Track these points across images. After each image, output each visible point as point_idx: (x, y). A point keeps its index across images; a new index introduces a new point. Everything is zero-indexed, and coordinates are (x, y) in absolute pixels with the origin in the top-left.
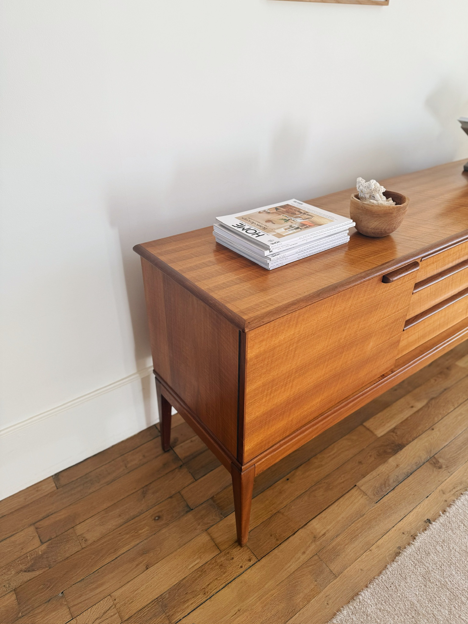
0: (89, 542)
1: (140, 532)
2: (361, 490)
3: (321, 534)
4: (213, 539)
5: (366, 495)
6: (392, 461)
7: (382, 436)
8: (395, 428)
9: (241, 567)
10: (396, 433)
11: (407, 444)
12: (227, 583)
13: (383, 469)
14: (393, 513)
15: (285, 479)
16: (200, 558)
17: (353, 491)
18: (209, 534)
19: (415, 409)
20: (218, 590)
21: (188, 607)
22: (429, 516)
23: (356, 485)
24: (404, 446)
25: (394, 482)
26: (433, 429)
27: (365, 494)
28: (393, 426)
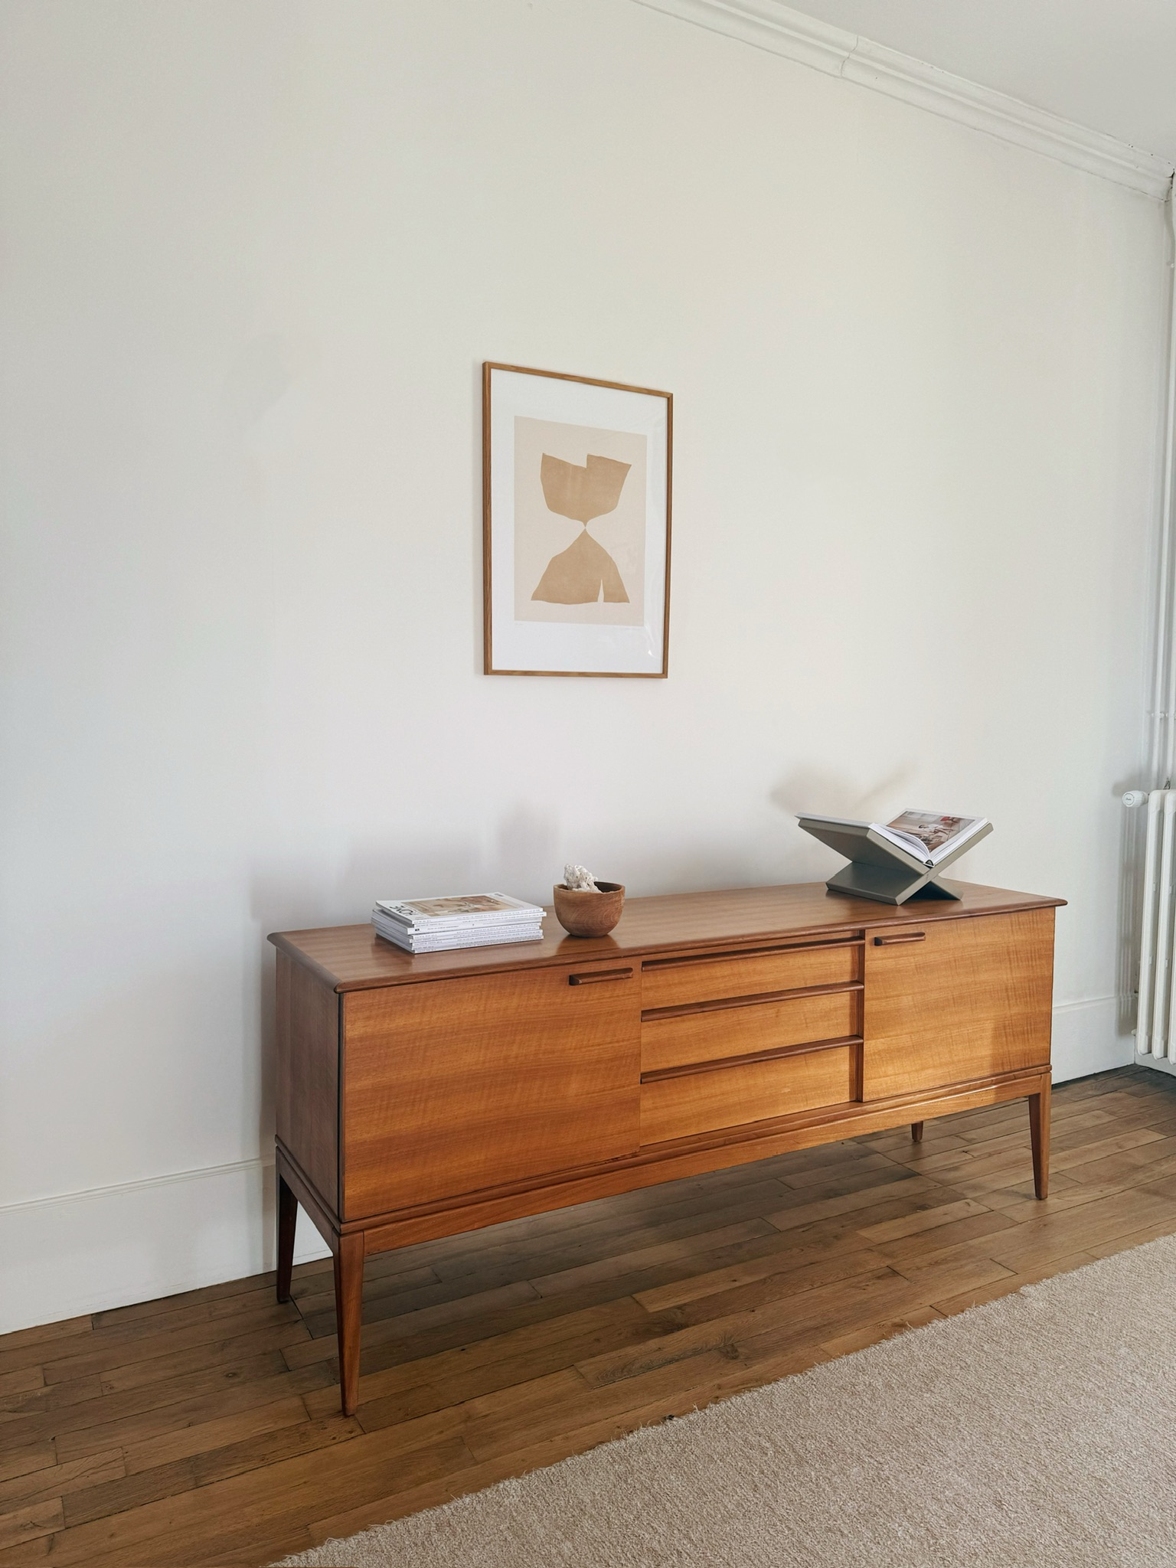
0: (116, 1391)
1: (197, 1387)
2: (578, 1371)
3: (481, 1415)
4: (305, 1406)
5: (584, 1378)
6: (653, 1343)
7: (656, 1312)
8: (685, 1304)
9: (334, 1438)
10: (684, 1311)
11: (694, 1325)
12: (302, 1453)
13: (632, 1350)
14: (617, 1403)
15: (461, 1348)
16: (276, 1422)
17: (565, 1371)
18: (303, 1399)
19: (737, 1284)
20: (284, 1458)
21: (231, 1470)
23: (573, 1366)
24: (688, 1326)
25: (641, 1367)
26: (753, 1311)
27: (582, 1376)
28: (683, 1302)
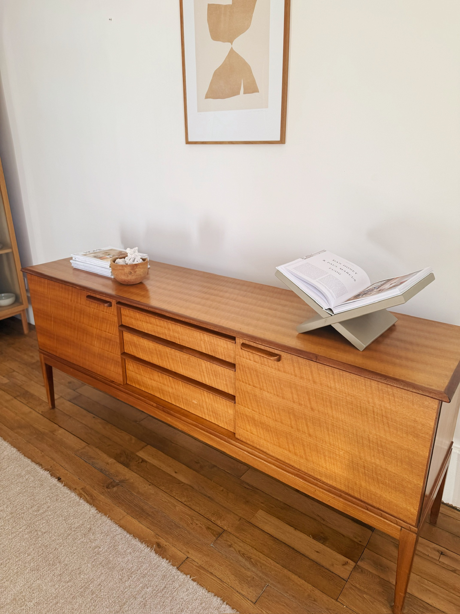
2: (86, 447)
5: (81, 449)
6: (111, 461)
7: (137, 456)
8: (146, 462)
10: (141, 462)
13: (104, 456)
15: (94, 416)
17: (85, 443)
19: (174, 475)
22: (62, 479)
23: (89, 444)
25: (93, 462)
27: (83, 448)
